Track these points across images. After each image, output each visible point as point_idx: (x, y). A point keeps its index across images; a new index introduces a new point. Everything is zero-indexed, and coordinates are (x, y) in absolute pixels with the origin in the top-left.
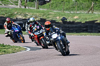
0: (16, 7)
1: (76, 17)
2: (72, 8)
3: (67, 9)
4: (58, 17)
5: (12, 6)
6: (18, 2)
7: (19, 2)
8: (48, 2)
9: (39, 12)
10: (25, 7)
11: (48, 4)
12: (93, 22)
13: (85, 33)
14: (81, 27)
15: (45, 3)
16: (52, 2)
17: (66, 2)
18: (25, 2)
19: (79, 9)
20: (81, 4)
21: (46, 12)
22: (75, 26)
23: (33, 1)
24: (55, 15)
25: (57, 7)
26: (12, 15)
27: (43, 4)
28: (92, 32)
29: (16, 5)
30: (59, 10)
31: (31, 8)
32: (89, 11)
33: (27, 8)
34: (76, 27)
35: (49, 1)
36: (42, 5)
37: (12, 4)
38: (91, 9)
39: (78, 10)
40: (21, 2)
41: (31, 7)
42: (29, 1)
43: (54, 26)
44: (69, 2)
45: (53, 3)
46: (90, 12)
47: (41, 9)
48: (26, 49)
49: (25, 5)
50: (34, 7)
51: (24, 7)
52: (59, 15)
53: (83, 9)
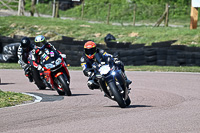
0: (14, 13)
1: (133, 35)
2: (126, 16)
3: (116, 18)
4: (97, 35)
5: (6, 11)
6: (17, 4)
7: (20, 4)
8: (78, 3)
9: (60, 23)
10: (32, 14)
11: (77, 7)
12: (168, 44)
13: (151, 67)
14: (143, 54)
15: (71, 5)
16: (85, 3)
17: (115, 3)
18: (32, 3)
19: (140, 17)
20: (144, 8)
21: (73, 23)
22: (131, 51)
23: (47, 3)
24: (92, 31)
25: (95, 13)
26: (5, 29)
27: (69, 8)
28: (165, 65)
29: (14, 9)
30: (100, 20)
31: (44, 16)
32: (160, 22)
33: (36, 15)
34: (133, 54)
35: (80, 2)
36: (65, 9)
37: (6, 8)
38: (164, 18)
39: (137, 20)
40: (25, 4)
41: (44, 13)
42: (40, 1)
43: (102, 51)
44: (120, 4)
45: (88, 6)
46: (162, 24)
47: (63, 18)
48: (33, 99)
49: (31, 9)
50: (50, 13)
51: (30, 14)
52: (101, 29)
53: (147, 17)
